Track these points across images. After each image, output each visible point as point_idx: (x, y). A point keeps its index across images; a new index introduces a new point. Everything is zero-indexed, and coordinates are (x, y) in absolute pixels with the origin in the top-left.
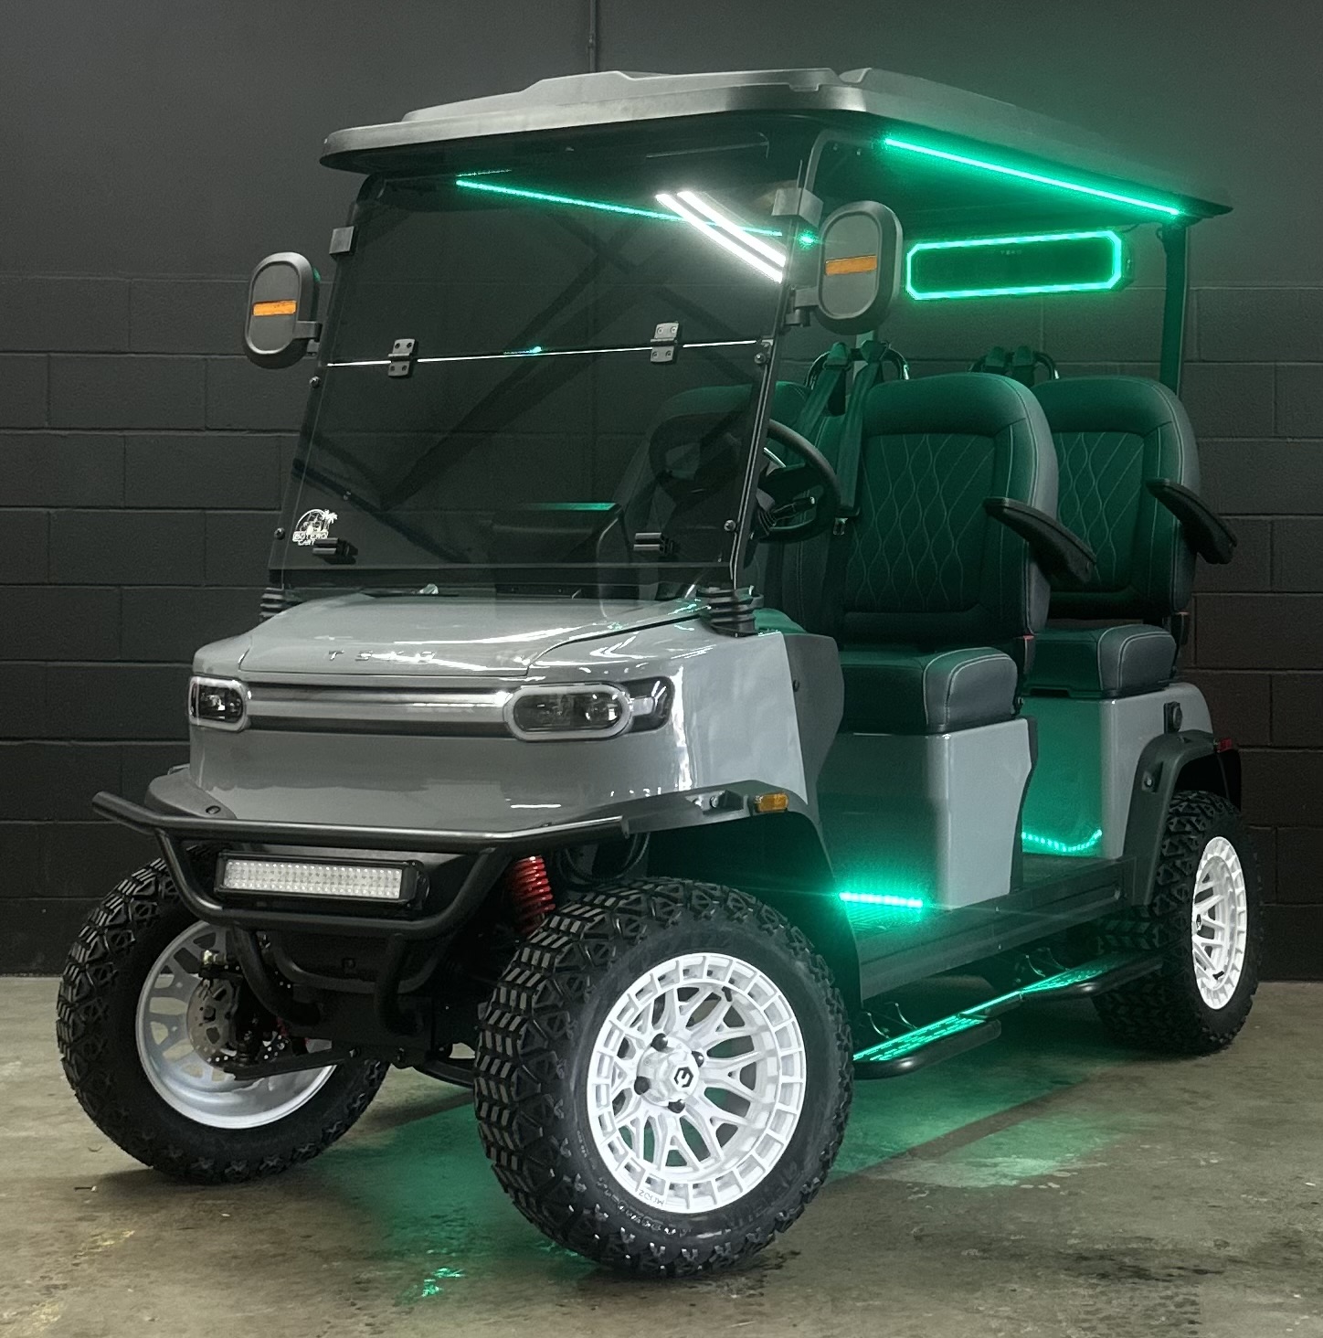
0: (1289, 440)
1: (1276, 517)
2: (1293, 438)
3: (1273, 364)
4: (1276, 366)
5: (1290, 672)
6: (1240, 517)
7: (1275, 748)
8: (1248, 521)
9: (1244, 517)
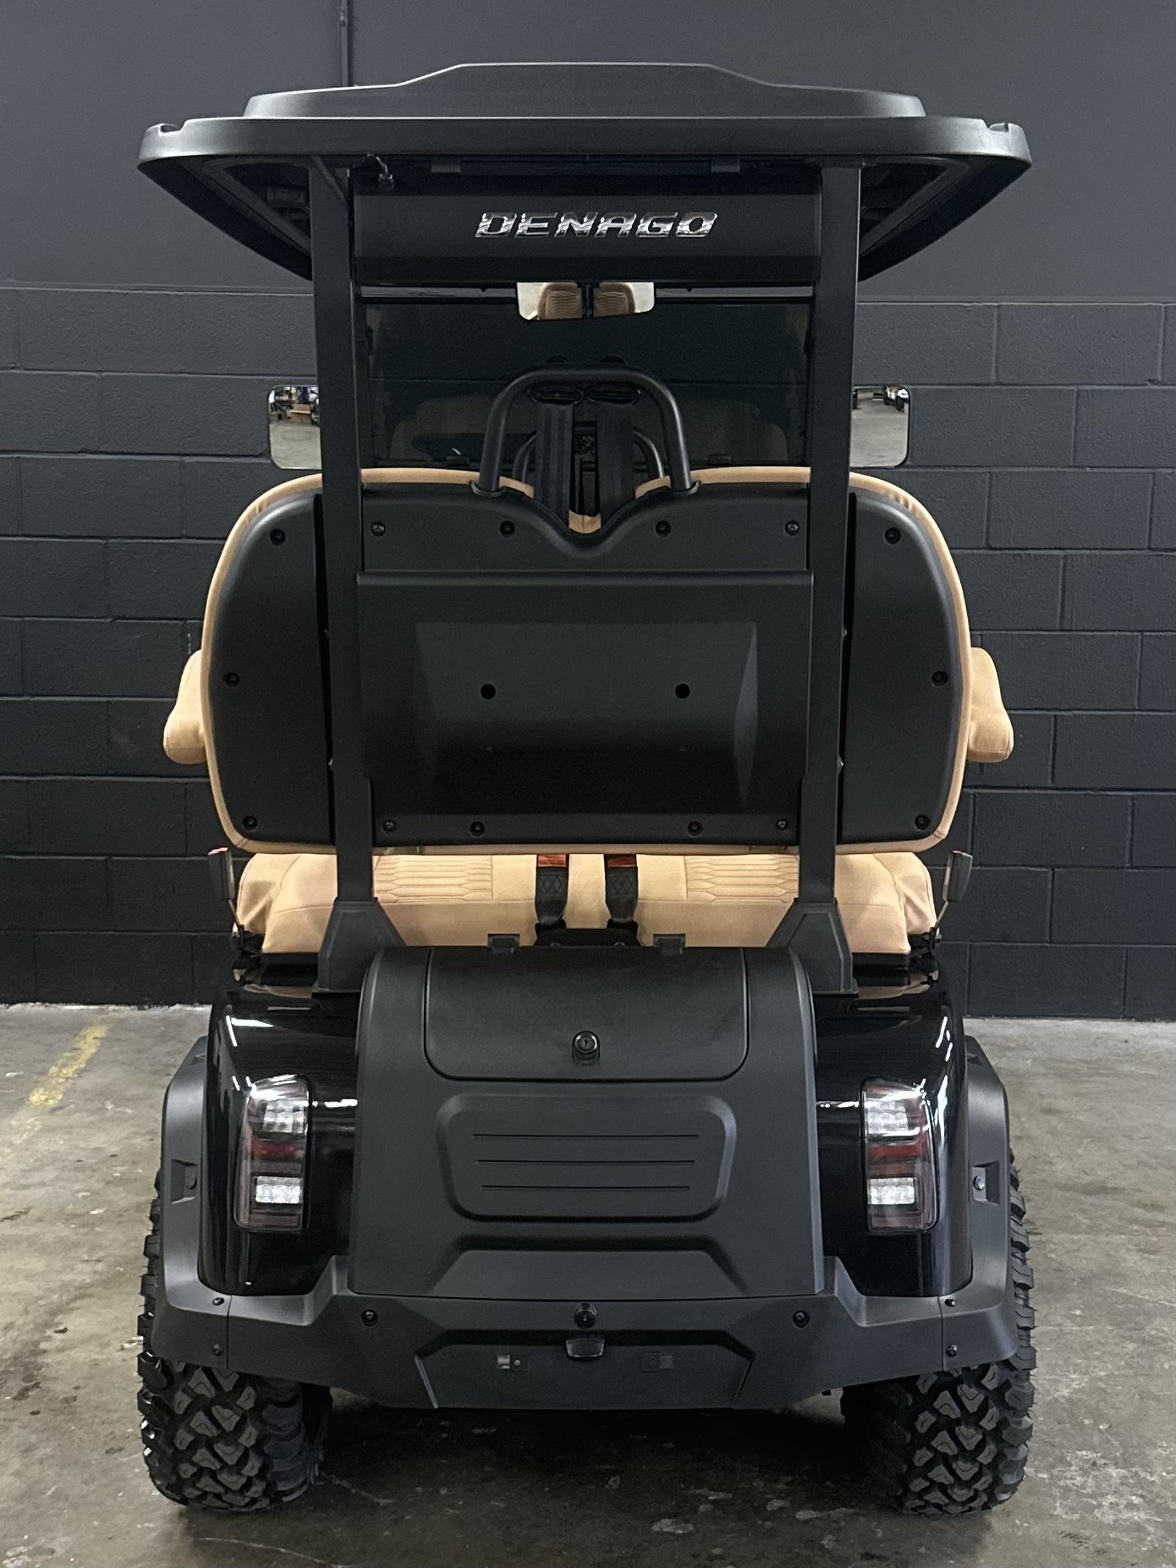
0: (1088, 470)
1: (1068, 551)
2: (1091, 467)
3: (1074, 388)
4: (1079, 392)
5: (1076, 712)
6: (1031, 552)
7: (1057, 789)
8: (1040, 556)
9: (1037, 552)
